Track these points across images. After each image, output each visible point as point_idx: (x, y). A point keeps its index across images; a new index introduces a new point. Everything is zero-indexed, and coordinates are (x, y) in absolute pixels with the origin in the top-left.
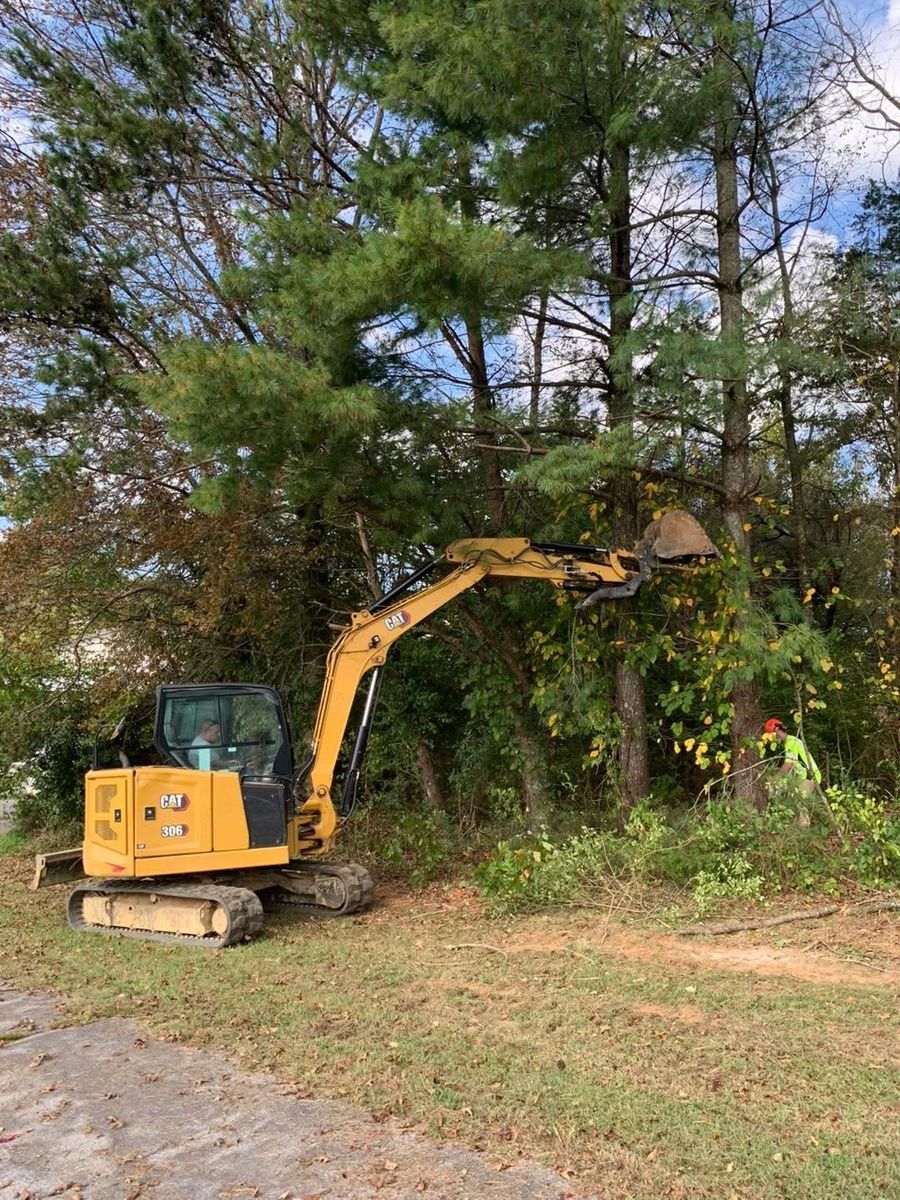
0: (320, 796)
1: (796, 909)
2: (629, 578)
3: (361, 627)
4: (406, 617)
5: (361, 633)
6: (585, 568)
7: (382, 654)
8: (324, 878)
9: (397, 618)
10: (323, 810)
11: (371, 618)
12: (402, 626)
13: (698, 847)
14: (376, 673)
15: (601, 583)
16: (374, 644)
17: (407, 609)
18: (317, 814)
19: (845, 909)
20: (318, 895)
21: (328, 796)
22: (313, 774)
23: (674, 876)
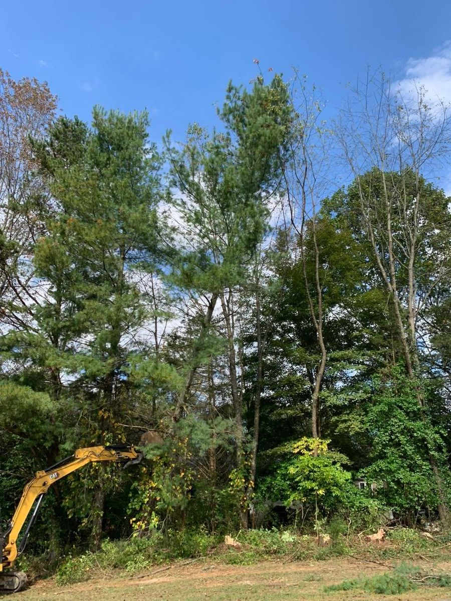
0: (12, 544)
1: (158, 569)
2: (138, 456)
3: (41, 477)
4: (58, 475)
5: (40, 480)
6: (124, 455)
7: (46, 489)
8: (8, 577)
9: (54, 475)
10: (12, 550)
11: (45, 474)
12: (55, 478)
13: (126, 555)
14: (42, 496)
15: (129, 459)
16: (44, 484)
17: (59, 472)
18: (9, 552)
19: (172, 567)
20: (5, 585)
21: (15, 544)
22: (10, 535)
23: (119, 565)
